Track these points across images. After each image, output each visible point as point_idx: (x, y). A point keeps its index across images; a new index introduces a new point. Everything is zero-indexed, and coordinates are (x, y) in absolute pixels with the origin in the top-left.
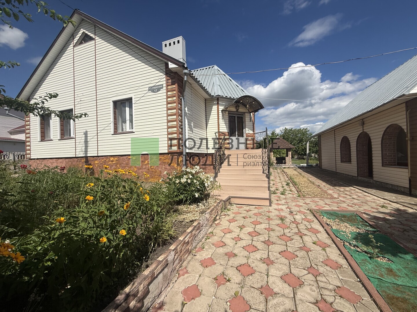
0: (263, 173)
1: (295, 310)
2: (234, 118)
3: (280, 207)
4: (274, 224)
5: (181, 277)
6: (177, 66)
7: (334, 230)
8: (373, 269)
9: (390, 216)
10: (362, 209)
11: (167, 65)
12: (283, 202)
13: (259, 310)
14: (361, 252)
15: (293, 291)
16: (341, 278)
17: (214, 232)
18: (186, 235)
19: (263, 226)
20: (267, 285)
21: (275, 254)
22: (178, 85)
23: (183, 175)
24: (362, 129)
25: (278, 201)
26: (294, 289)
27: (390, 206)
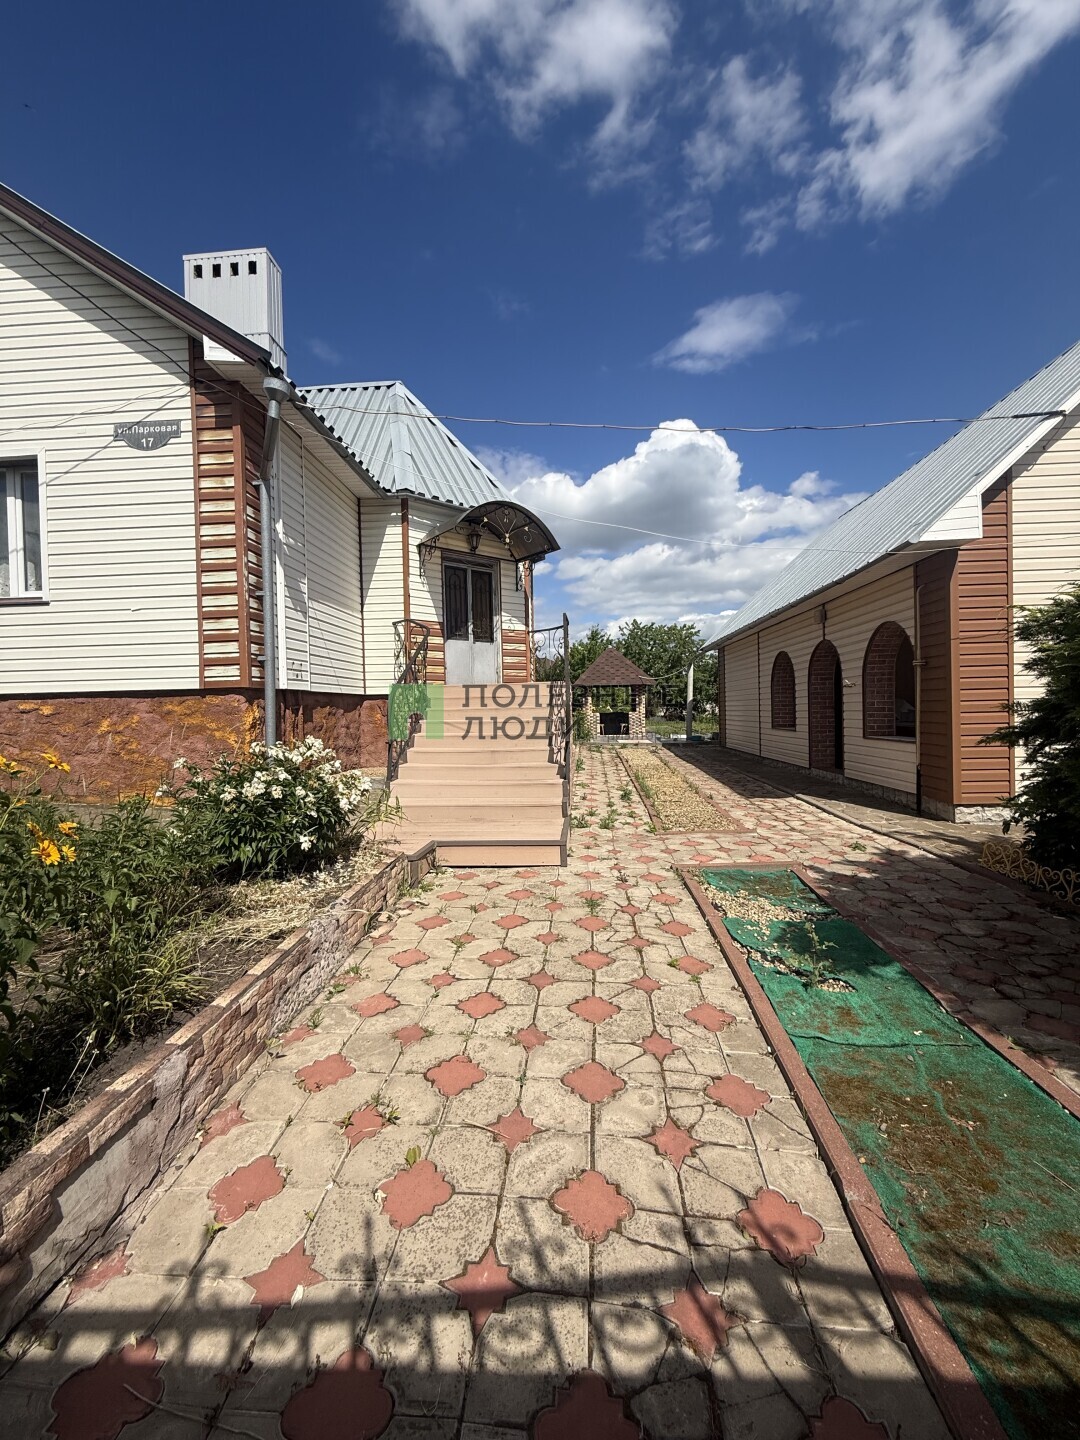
0: (551, 760)
1: (588, 1168)
2: (461, 574)
3: (592, 866)
4: (567, 920)
5: (213, 1141)
6: (238, 359)
7: (731, 920)
8: (807, 1016)
9: (869, 870)
10: (807, 856)
11: (196, 349)
12: (603, 851)
13: (481, 1191)
14: (786, 974)
15: (593, 1112)
16: (727, 1051)
17: (363, 966)
18: (243, 987)
19: (533, 929)
20: (518, 1111)
21: (554, 1011)
22: (246, 434)
23: (253, 772)
24: (821, 632)
25: (588, 848)
26: (597, 1106)
27: (872, 843)
